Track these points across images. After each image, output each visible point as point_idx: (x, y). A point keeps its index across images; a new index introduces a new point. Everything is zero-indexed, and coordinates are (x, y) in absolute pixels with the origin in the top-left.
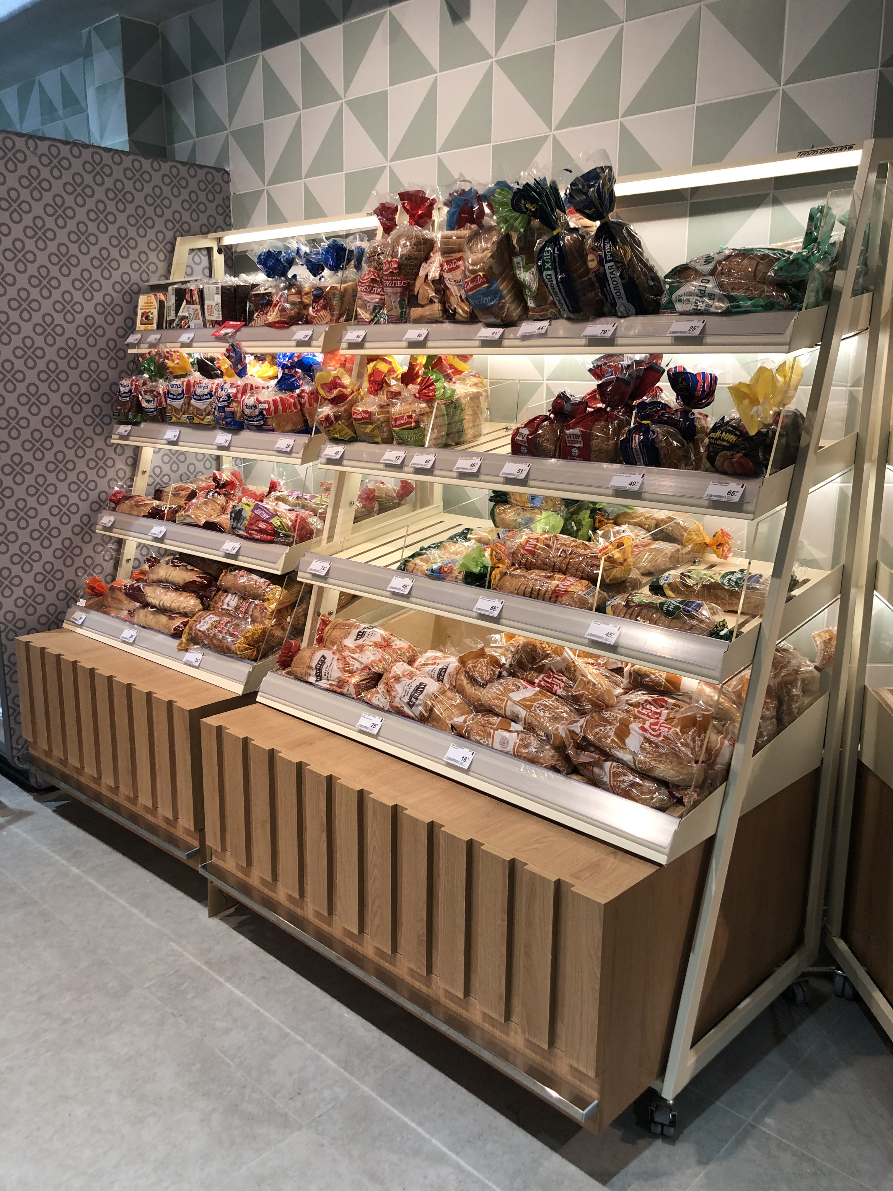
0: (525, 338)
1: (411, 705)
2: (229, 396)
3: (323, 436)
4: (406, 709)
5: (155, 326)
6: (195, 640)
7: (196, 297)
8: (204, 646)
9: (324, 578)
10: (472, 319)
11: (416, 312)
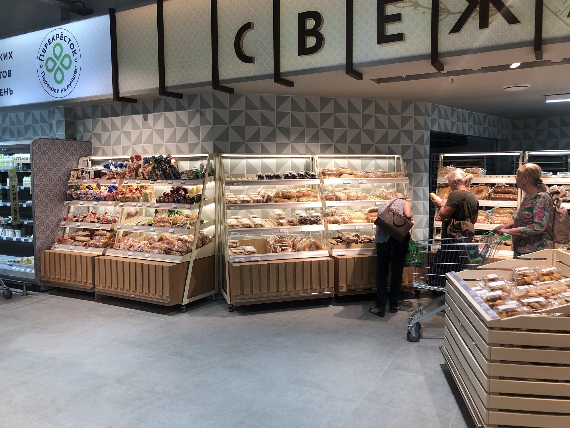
0: (158, 183)
1: (138, 249)
2: (97, 194)
3: (119, 201)
4: (138, 250)
5: (76, 178)
6: (90, 246)
7: (88, 173)
8: (92, 247)
9: (120, 229)
10: (149, 179)
11: (138, 177)
